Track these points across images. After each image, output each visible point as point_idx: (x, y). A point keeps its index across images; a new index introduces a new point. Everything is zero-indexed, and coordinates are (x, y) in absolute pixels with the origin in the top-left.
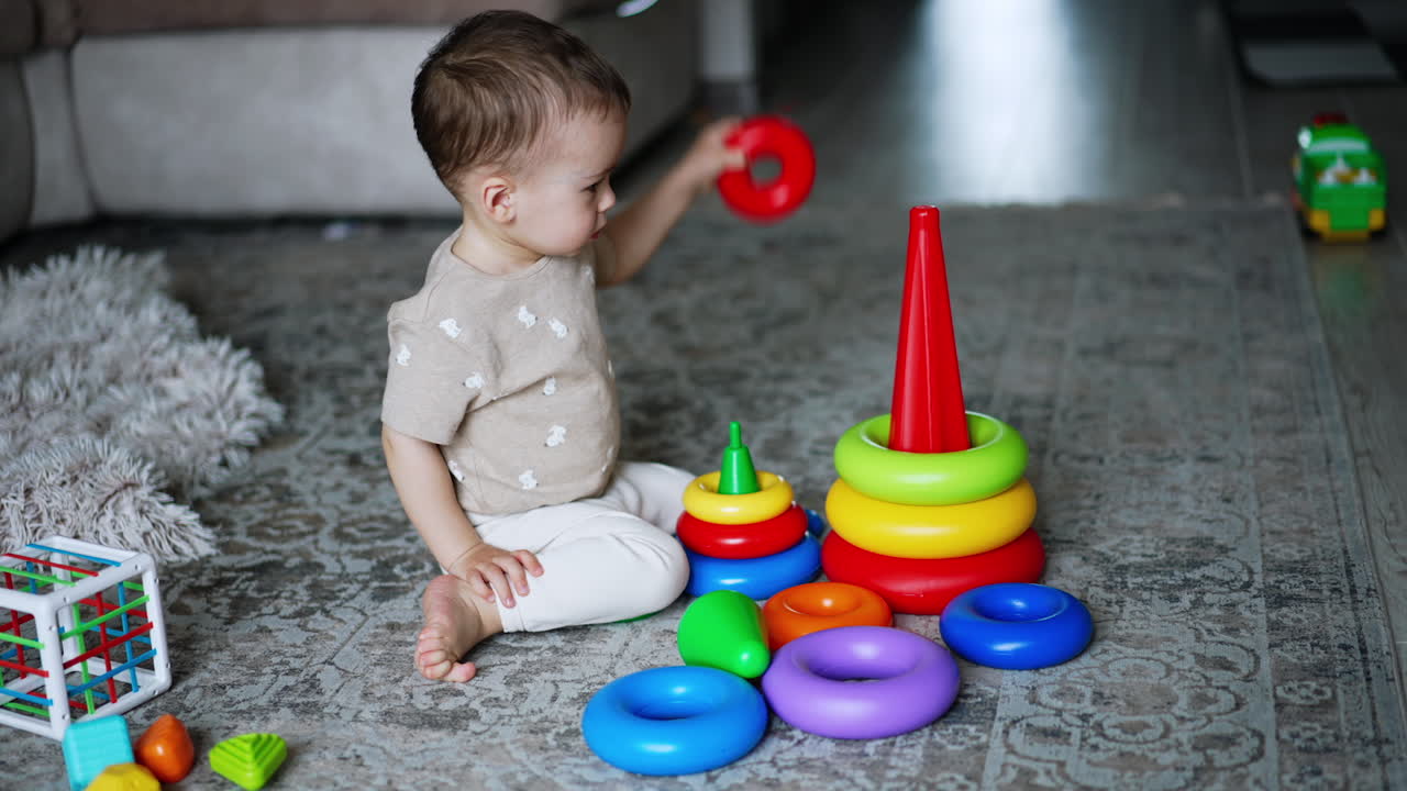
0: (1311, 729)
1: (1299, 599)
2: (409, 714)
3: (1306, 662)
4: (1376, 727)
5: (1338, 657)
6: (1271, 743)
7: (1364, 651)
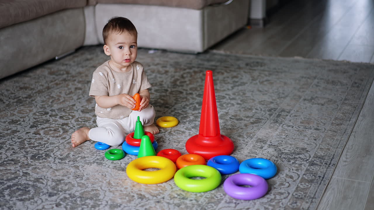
0: (301, 193)
1: (317, 165)
2: (119, 167)
3: (309, 179)
4: (315, 195)
5: (317, 178)
6: (290, 195)
7: (323, 178)
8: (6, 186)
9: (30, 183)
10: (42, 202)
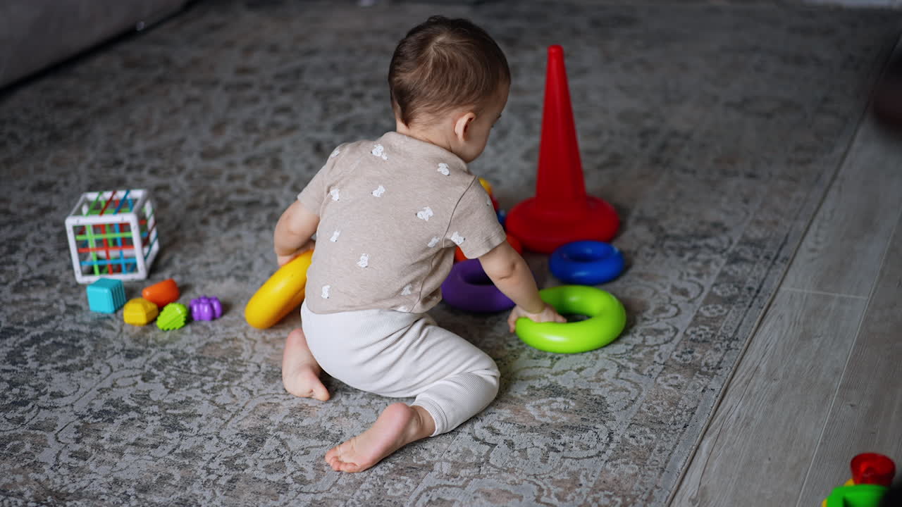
0: (704, 330)
1: (745, 260)
3: (725, 295)
4: (736, 332)
5: (743, 293)
6: (680, 335)
7: (758, 291)
8: (28, 338)
9: (84, 329)
10: (112, 371)
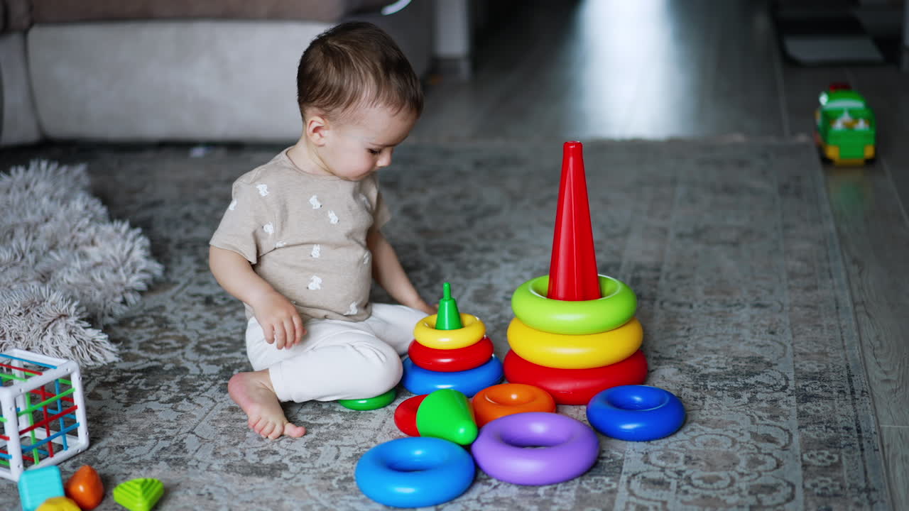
0: (825, 481)
1: (818, 397)
3: (822, 438)
4: (867, 480)
5: (842, 435)
6: (799, 490)
7: (859, 431)
